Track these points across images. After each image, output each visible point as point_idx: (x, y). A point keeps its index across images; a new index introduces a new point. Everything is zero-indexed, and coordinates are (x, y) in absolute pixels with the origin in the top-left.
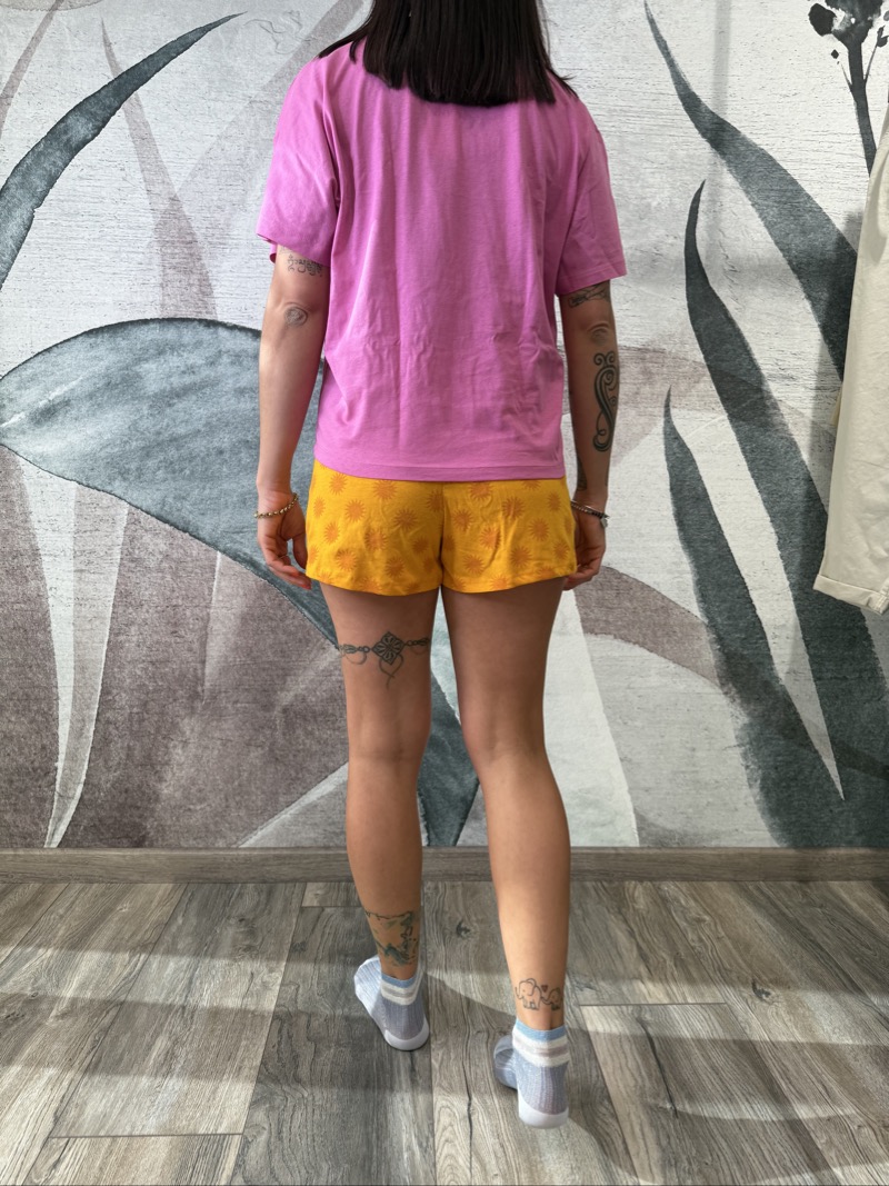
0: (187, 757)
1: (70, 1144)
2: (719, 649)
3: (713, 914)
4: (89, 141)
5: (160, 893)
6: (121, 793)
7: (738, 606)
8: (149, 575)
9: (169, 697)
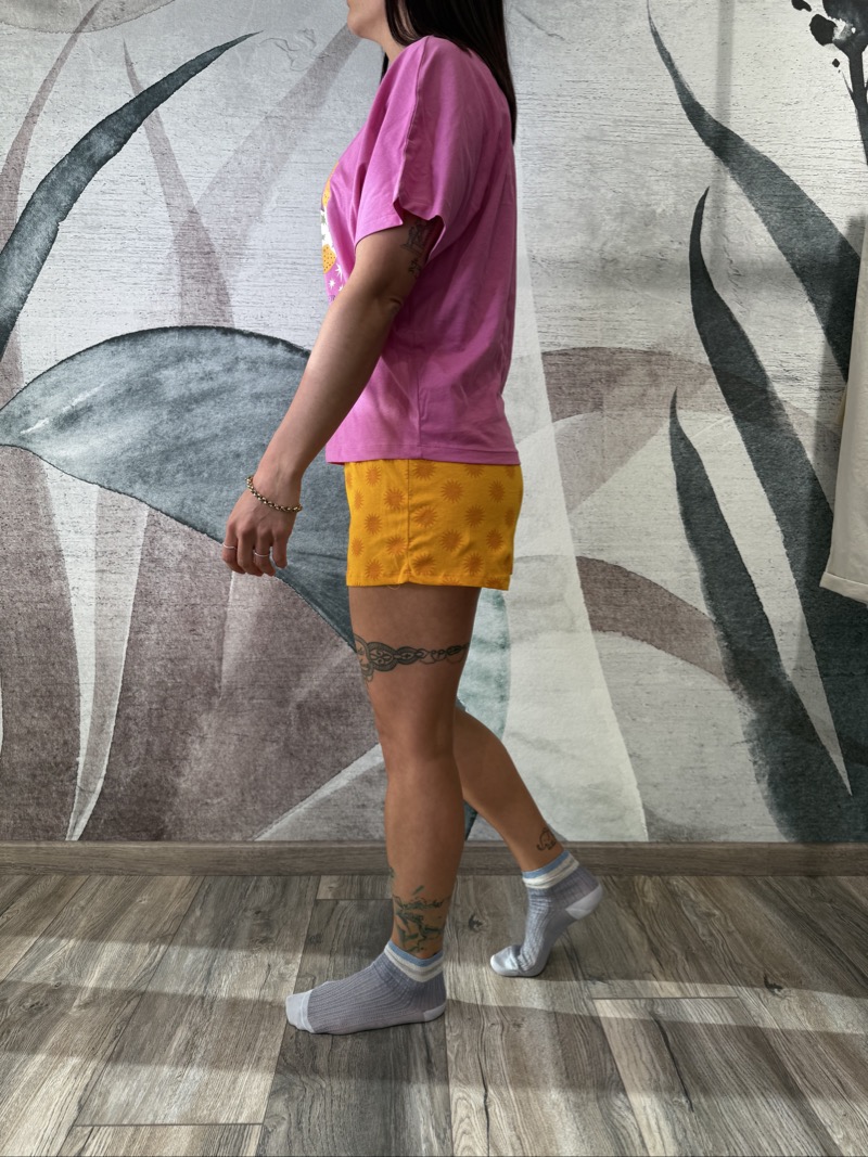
0: (204, 752)
1: (94, 1132)
2: (727, 647)
3: (722, 908)
4: (111, 157)
5: (178, 885)
6: (140, 787)
7: (745, 603)
8: (168, 575)
9: (187, 694)
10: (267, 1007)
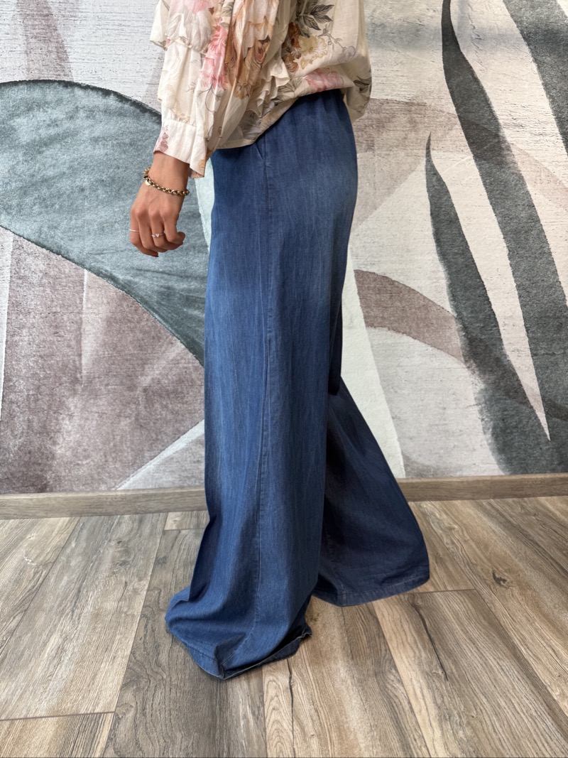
0: (73, 426)
2: (465, 335)
3: (459, 523)
5: (60, 524)
6: (26, 453)
7: (478, 303)
8: (33, 289)
9: (56, 382)
10: (123, 615)
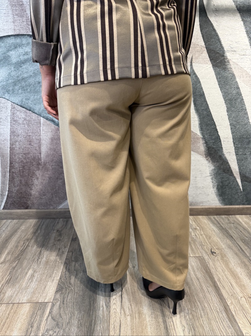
0: (38, 183)
2: (206, 146)
3: (200, 226)
5: (34, 222)
6: (20, 193)
7: (212, 131)
8: (20, 126)
9: (31, 164)
10: (58, 262)
